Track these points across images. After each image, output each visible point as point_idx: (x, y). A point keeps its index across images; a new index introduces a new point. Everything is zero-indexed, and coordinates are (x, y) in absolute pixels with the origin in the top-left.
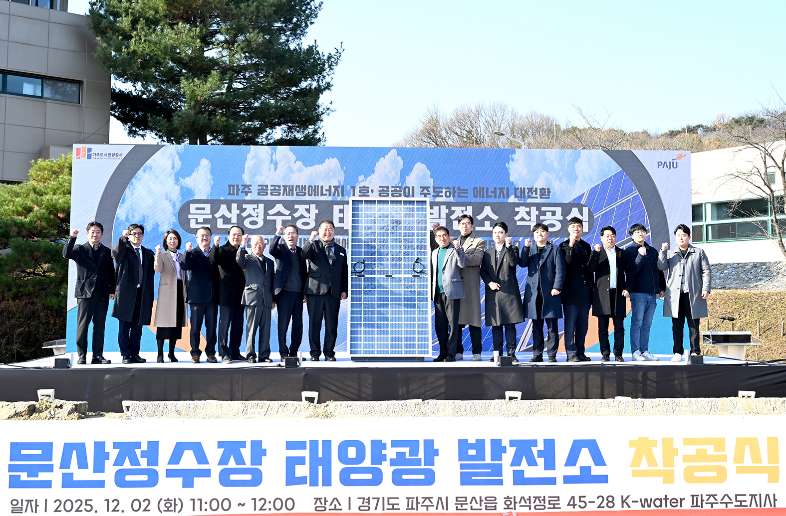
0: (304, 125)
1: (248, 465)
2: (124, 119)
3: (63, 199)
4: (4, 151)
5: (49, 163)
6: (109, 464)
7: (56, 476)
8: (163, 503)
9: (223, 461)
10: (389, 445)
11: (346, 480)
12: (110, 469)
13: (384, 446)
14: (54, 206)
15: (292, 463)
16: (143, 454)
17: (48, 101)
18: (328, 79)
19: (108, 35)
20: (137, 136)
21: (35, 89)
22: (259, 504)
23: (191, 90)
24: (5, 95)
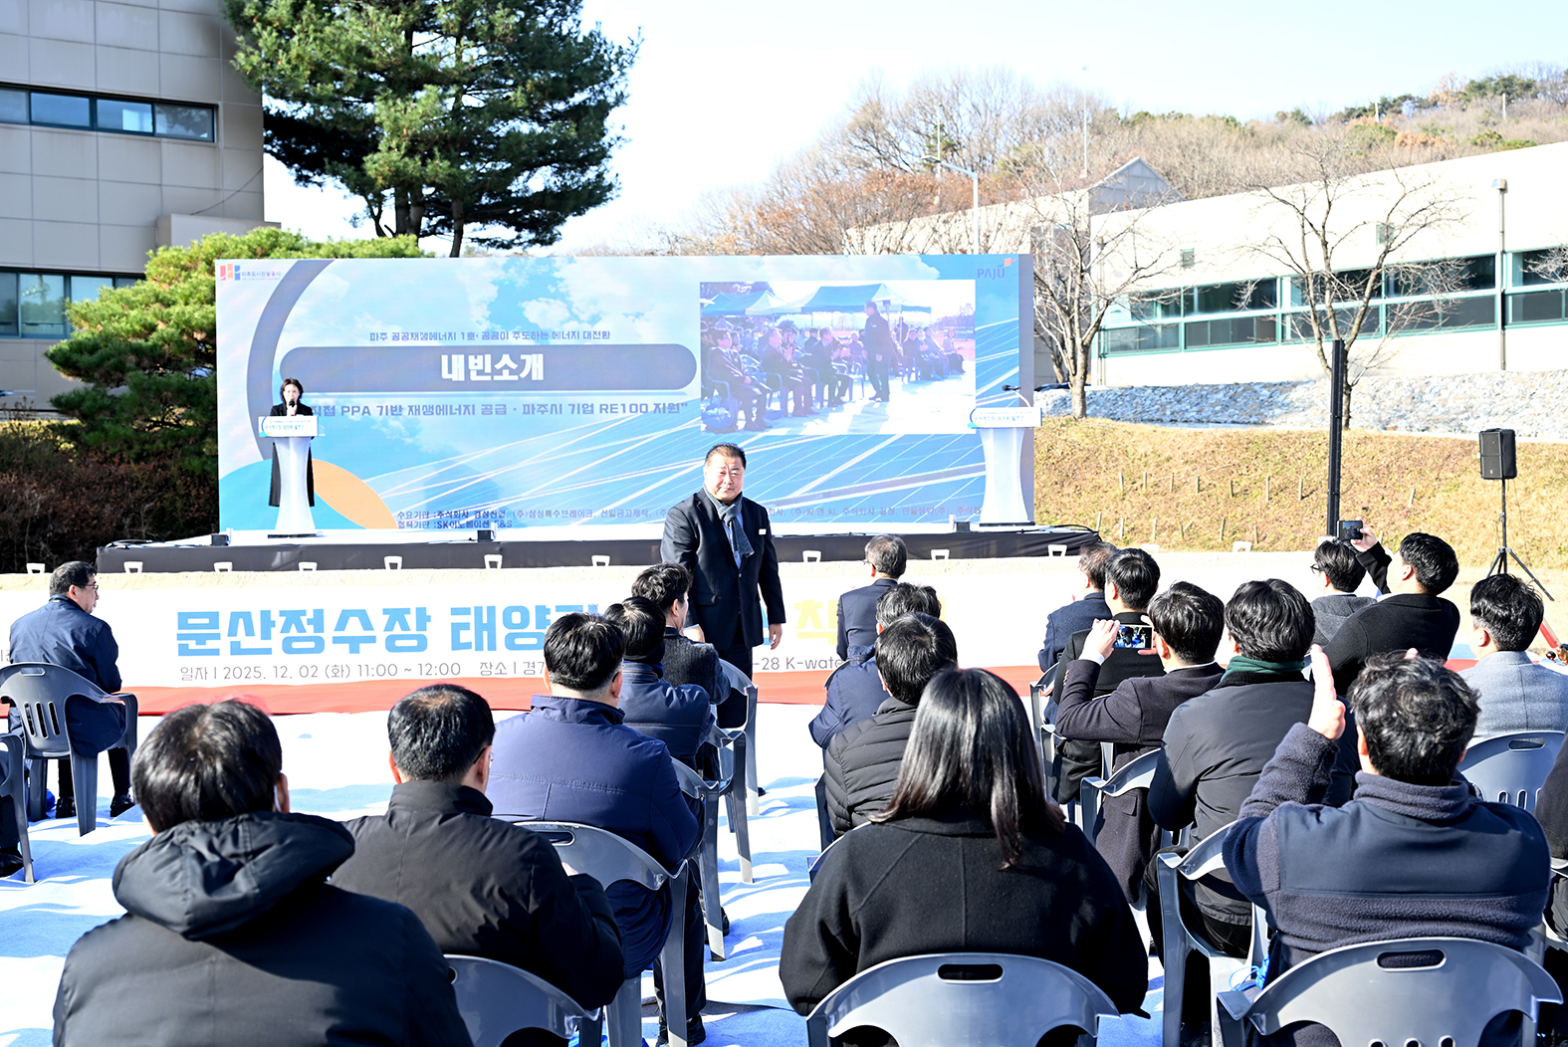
0: (582, 165)
1: (413, 631)
2: (287, 157)
3: (201, 313)
4: (99, 225)
5: (175, 253)
6: (275, 632)
7: (224, 644)
8: (330, 669)
9: (389, 627)
10: (553, 610)
11: (511, 645)
12: (277, 637)
13: (548, 611)
14: (187, 322)
15: (457, 628)
16: (309, 622)
17: (164, 140)
18: (618, 89)
19: (255, 30)
20: (310, 185)
21: (141, 120)
22: (425, 669)
23: (392, 118)
24: (94, 133)
